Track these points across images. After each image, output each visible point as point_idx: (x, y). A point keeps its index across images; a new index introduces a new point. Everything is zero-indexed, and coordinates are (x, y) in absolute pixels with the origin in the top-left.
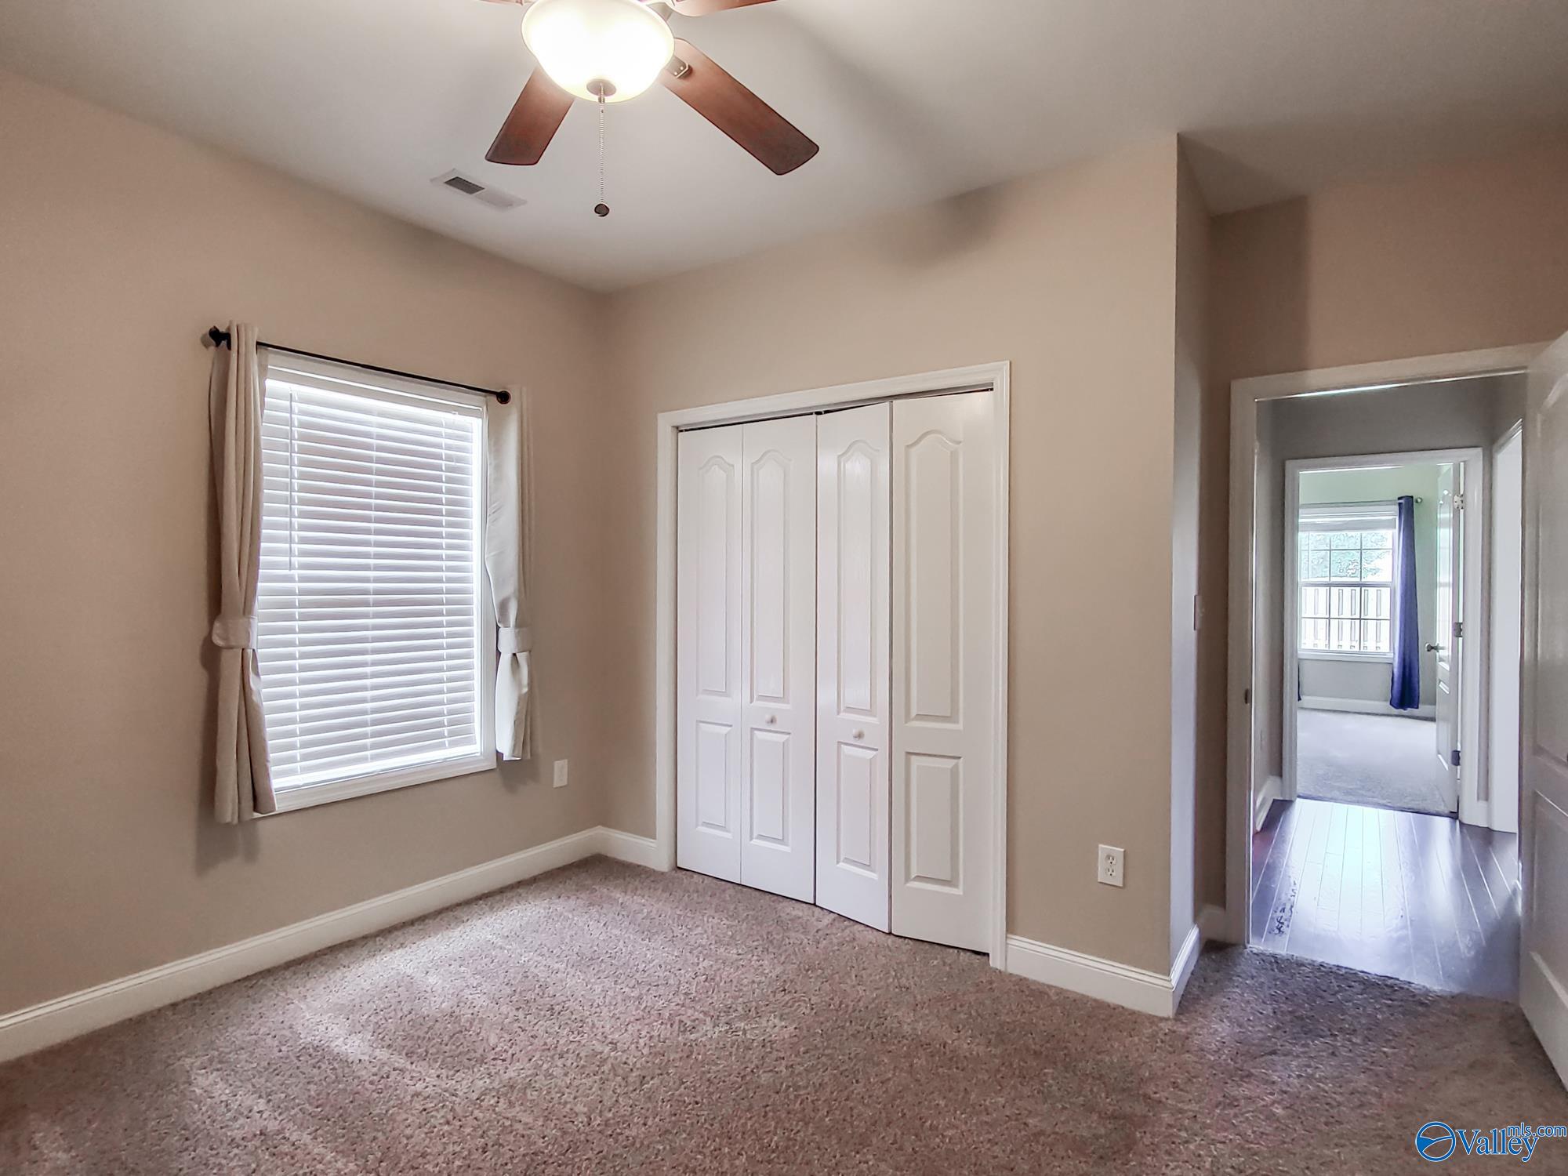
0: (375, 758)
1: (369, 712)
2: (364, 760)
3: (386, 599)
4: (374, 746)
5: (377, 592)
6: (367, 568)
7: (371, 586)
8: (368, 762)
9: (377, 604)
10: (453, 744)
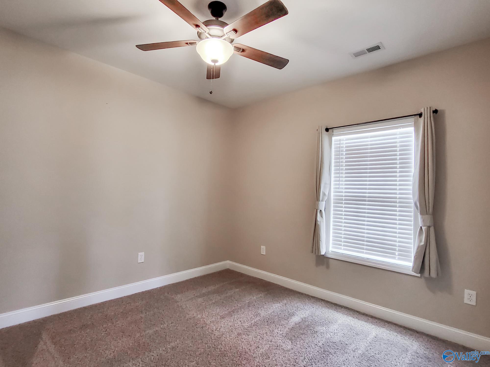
0: (366, 253)
1: (365, 237)
2: (363, 253)
3: (373, 200)
4: (367, 249)
5: (369, 197)
6: (366, 189)
7: (367, 195)
8: (364, 254)
9: (369, 201)
10: (399, 259)
